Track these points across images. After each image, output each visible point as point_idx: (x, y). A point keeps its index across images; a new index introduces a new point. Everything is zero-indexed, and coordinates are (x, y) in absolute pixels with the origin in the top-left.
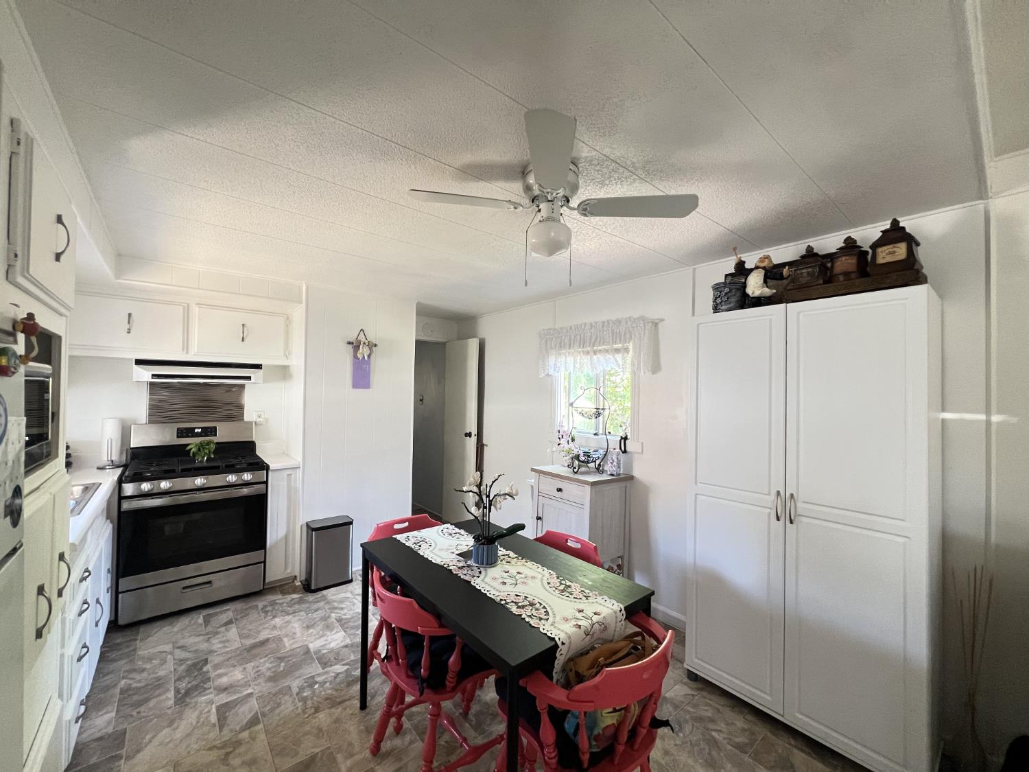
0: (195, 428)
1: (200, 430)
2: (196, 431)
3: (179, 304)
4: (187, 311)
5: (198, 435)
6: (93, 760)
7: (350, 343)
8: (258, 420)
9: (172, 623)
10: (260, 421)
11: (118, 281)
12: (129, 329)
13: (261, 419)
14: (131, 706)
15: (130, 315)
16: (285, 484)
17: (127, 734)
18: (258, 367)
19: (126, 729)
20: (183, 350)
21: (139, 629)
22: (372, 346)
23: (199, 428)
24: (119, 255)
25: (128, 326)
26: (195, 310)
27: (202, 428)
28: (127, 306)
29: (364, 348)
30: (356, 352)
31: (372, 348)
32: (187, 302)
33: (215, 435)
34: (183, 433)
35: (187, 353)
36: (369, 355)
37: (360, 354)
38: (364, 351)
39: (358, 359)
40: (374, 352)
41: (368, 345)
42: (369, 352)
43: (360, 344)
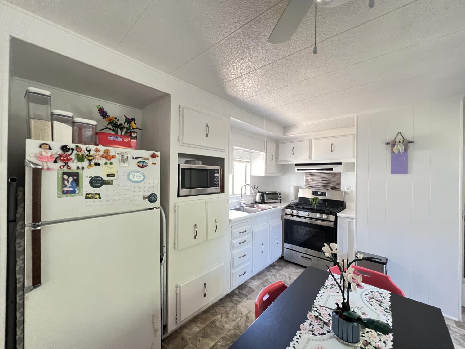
0: (318, 192)
1: (320, 193)
2: (319, 193)
3: (307, 140)
4: (311, 142)
5: (319, 195)
6: (244, 292)
7: (387, 144)
8: (347, 191)
9: (297, 268)
10: (348, 192)
11: (285, 136)
12: (293, 153)
13: (348, 191)
14: (263, 285)
15: (293, 148)
16: (347, 225)
17: (254, 292)
18: (340, 164)
19: (255, 290)
20: (309, 159)
21: (288, 264)
22: (407, 143)
23: (320, 192)
24: (284, 127)
25: (293, 152)
26: (313, 141)
27: (321, 192)
28: (291, 145)
29: (399, 145)
30: (392, 149)
31: (407, 145)
32: (310, 139)
33: (326, 196)
34: (314, 193)
35: (311, 160)
36: (406, 150)
37: (395, 150)
38: (398, 147)
39: (395, 154)
40: (409, 147)
41: (403, 143)
42: (404, 147)
43: (395, 143)
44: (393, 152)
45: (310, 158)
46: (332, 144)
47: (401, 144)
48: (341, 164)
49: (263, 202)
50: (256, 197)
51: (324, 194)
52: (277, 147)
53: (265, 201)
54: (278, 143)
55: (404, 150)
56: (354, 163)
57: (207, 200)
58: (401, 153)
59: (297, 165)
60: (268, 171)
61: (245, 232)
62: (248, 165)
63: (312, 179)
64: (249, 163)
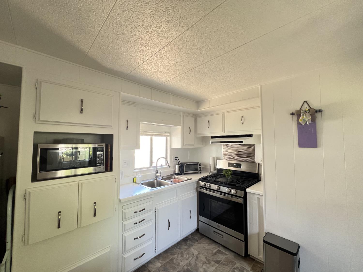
0: (234, 163)
2: (234, 165)
4: (224, 115)
5: (235, 167)
7: (293, 114)
11: (198, 111)
12: (209, 126)
13: (262, 163)
15: (209, 121)
24: (197, 102)
26: (226, 114)
27: (236, 164)
28: (207, 118)
29: (304, 115)
30: (298, 120)
31: (314, 114)
32: (223, 112)
33: (241, 168)
34: (230, 165)
35: (224, 132)
36: (313, 120)
37: (301, 120)
38: (304, 118)
39: (302, 125)
40: (316, 117)
41: (309, 112)
42: (310, 117)
43: (301, 113)
44: (299, 124)
45: (224, 131)
46: (242, 117)
47: (307, 114)
48: (252, 137)
49: (181, 173)
50: (176, 168)
51: (239, 166)
52: (196, 120)
53: (185, 172)
54: (196, 117)
55: (312, 121)
56: (260, 135)
57: (80, 182)
58: (308, 124)
59: (213, 137)
60: (185, 144)
61: (143, 210)
62: (169, 138)
63: (230, 150)
64: (169, 137)
